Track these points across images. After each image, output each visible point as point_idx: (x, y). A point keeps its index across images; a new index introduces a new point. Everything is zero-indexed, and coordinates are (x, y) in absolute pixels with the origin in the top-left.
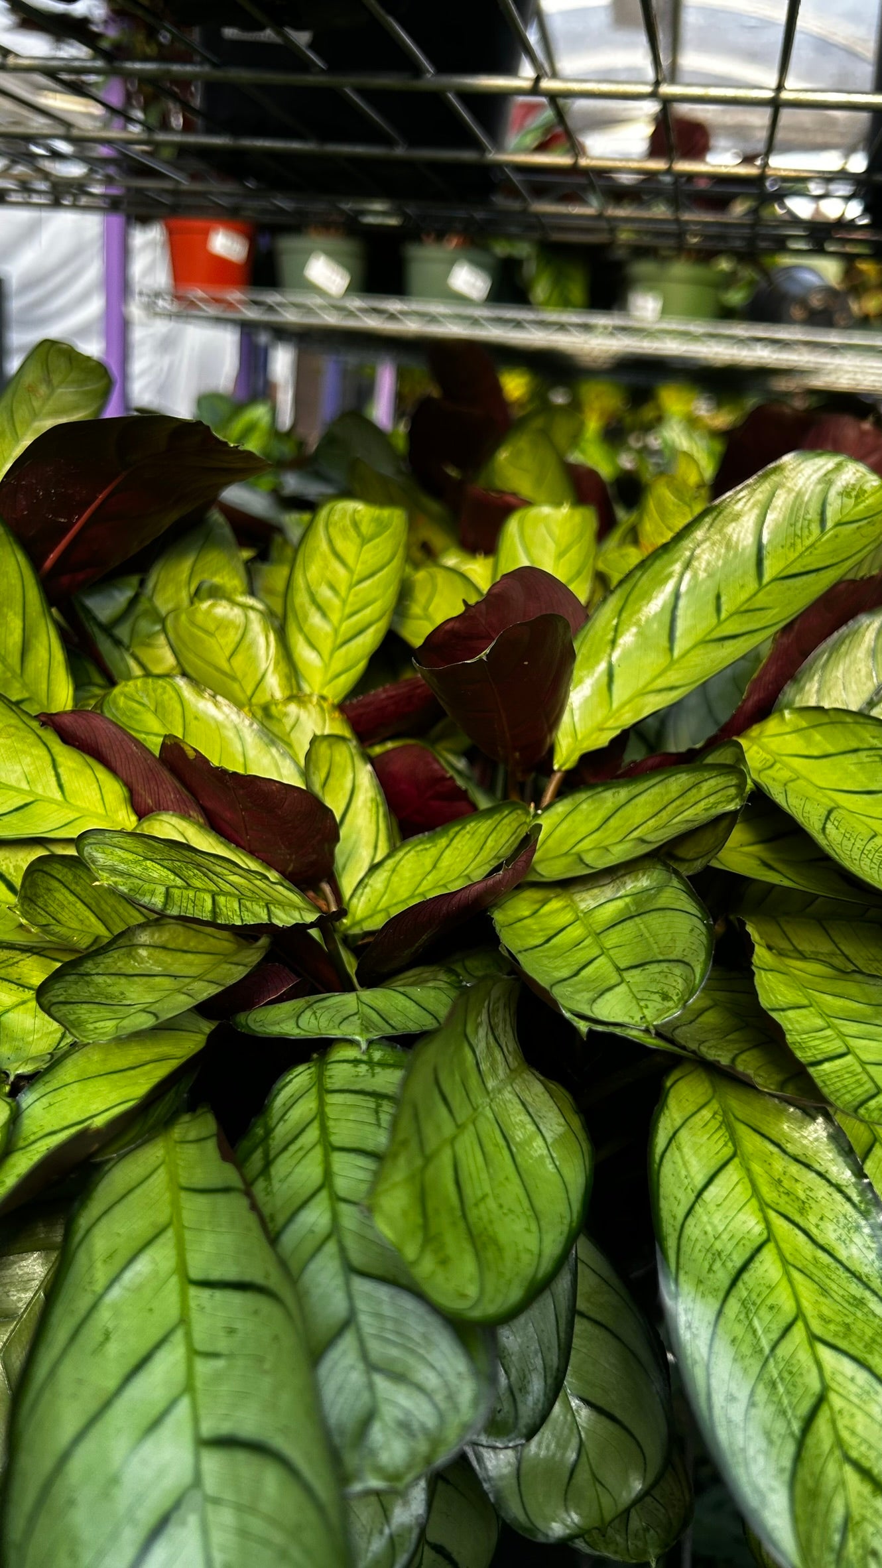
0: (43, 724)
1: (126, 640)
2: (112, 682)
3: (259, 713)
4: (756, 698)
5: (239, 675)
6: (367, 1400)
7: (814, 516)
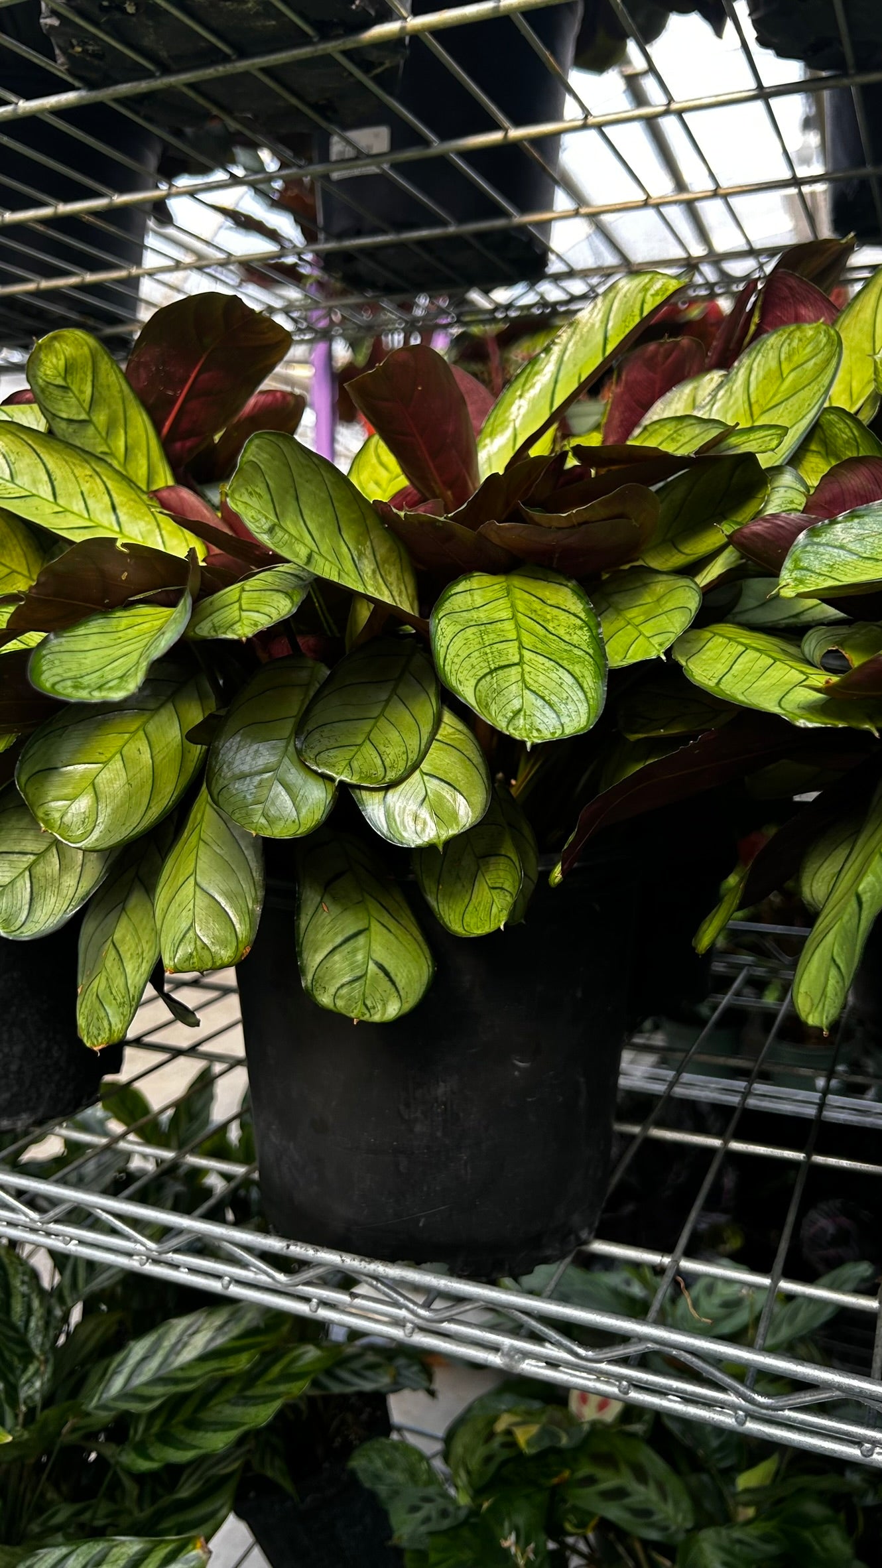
0: (151, 499)
4: (611, 439)
6: (237, 619)
7: (637, 312)
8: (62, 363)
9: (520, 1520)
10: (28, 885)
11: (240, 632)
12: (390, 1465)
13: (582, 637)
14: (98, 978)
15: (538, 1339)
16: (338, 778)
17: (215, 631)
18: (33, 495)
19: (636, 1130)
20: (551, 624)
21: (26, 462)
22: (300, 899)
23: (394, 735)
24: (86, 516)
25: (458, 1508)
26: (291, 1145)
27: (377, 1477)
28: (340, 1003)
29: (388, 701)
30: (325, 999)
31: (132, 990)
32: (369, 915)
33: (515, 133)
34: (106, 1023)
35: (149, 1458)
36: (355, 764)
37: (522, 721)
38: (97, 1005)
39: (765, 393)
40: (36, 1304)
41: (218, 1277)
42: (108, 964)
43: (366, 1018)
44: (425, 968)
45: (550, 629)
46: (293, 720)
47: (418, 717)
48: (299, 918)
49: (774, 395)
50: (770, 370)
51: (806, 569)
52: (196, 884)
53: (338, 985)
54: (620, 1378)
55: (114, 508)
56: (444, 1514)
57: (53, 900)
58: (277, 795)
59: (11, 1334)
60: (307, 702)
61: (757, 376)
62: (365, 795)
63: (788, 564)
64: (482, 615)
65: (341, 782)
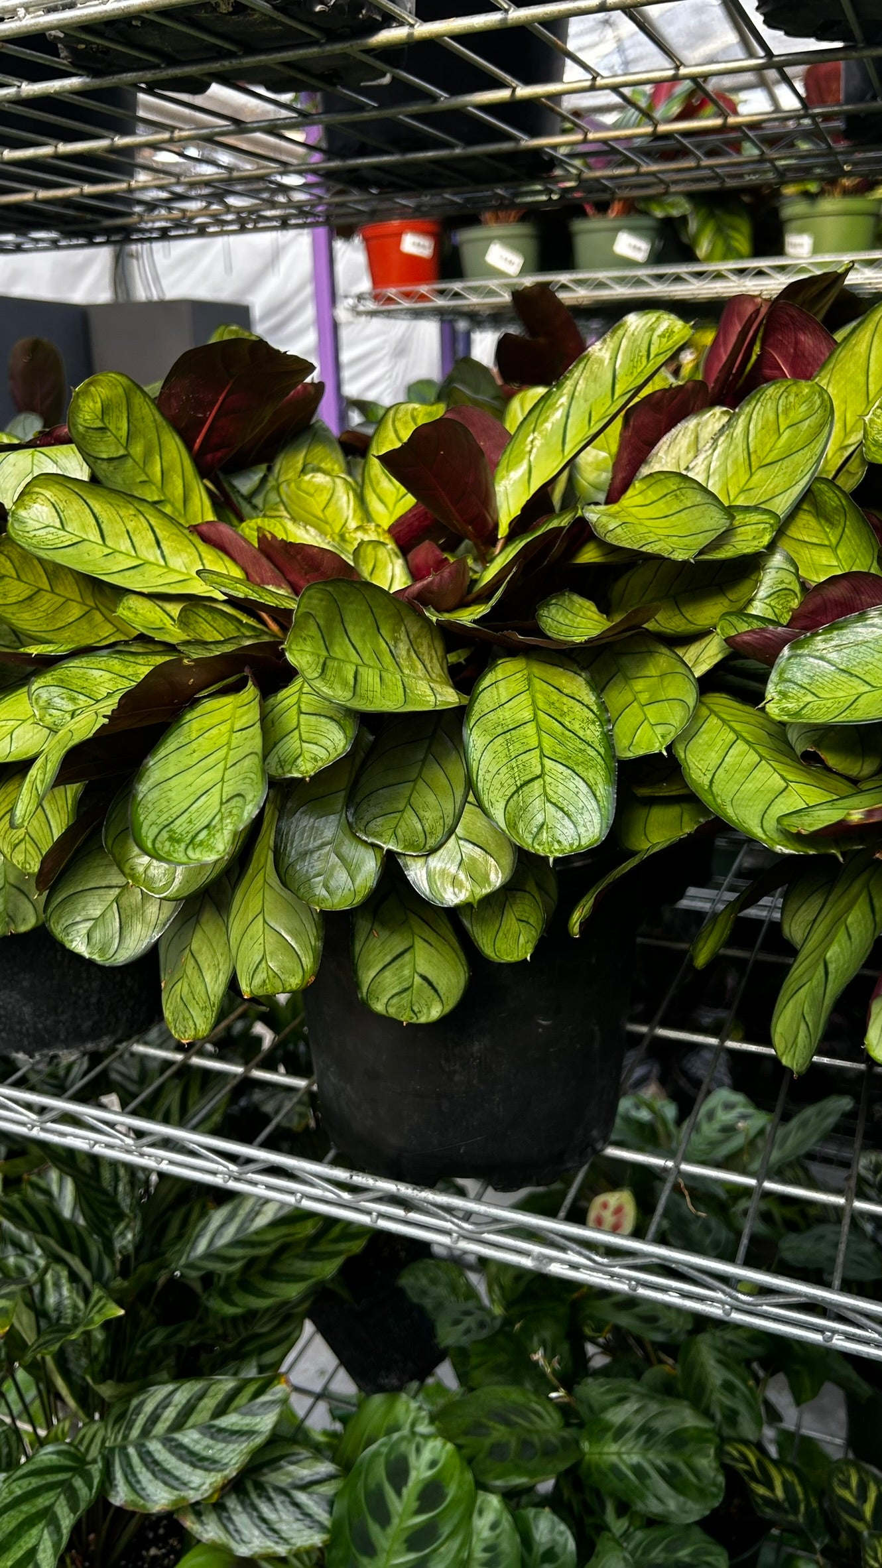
0: (192, 532)
1: (261, 506)
2: (242, 520)
3: (337, 538)
4: (620, 477)
5: (330, 520)
6: (299, 751)
7: (644, 353)
8: (99, 405)
9: (547, 1334)
10: (117, 916)
11: (303, 768)
12: (434, 1281)
13: (593, 733)
14: (180, 983)
15: (563, 1249)
16: (386, 847)
17: (282, 767)
18: (84, 540)
19: (644, 1029)
20: (568, 719)
21: (75, 510)
22: (353, 929)
23: (431, 799)
24: (133, 553)
25: (494, 1318)
26: (348, 1086)
27: (424, 1293)
28: (392, 1011)
29: (424, 761)
30: (379, 1007)
31: (212, 998)
32: (413, 934)
33: (524, 91)
34: (191, 1023)
35: (232, 1303)
36: (399, 832)
37: (545, 835)
38: (182, 1006)
39: (763, 444)
40: (122, 1172)
41: (292, 1193)
42: (189, 972)
43: (414, 1020)
44: (462, 974)
45: (567, 724)
46: (343, 794)
47: (451, 778)
48: (353, 944)
49: (771, 451)
50: (768, 421)
51: (790, 681)
52: (265, 921)
53: (389, 996)
54: (630, 1279)
55: (158, 543)
56: (482, 1325)
57: (139, 926)
58: (334, 867)
59: (104, 1198)
60: (354, 773)
61: (756, 425)
62: (409, 861)
63: (774, 677)
64: (507, 715)
65: (389, 851)
